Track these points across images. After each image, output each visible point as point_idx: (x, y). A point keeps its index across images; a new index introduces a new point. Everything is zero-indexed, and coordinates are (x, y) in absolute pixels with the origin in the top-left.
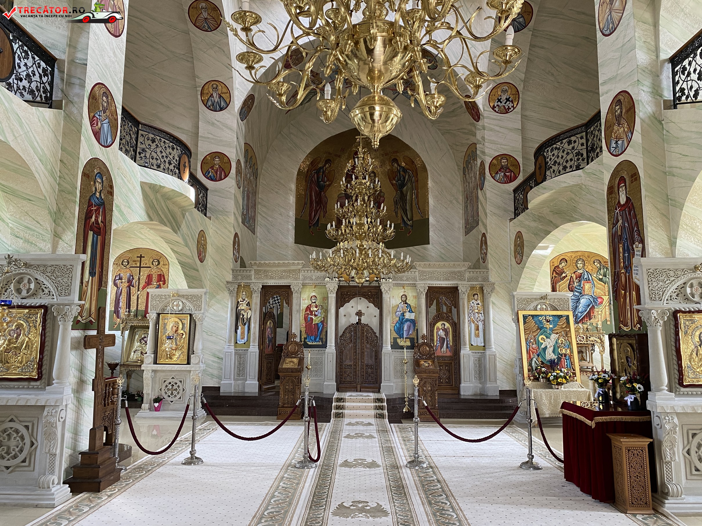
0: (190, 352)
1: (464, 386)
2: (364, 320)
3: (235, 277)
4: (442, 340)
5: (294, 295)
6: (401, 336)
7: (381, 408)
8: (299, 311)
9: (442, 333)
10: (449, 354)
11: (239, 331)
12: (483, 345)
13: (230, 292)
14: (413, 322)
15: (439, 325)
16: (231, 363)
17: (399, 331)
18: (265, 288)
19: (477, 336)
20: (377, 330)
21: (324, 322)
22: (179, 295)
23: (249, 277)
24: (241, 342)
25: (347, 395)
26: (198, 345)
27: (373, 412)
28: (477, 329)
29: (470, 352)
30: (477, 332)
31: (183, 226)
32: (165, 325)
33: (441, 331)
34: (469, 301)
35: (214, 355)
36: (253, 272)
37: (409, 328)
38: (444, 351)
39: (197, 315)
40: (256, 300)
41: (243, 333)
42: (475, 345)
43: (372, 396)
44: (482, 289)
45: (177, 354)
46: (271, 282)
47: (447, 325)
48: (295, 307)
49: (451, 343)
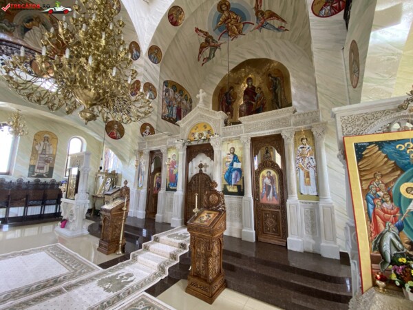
2: (204, 171)
3: (139, 147)
4: (268, 188)
5: (163, 156)
6: (230, 183)
8: (165, 166)
9: (267, 181)
10: (276, 202)
11: (140, 179)
12: (316, 194)
14: (240, 171)
15: (264, 172)
17: (228, 178)
18: (151, 152)
19: (308, 184)
24: (140, 186)
28: (308, 176)
29: (298, 202)
30: (307, 179)
33: (267, 179)
34: (296, 146)
37: (236, 176)
41: (141, 181)
42: (305, 193)
46: (154, 148)
47: (273, 173)
48: (163, 163)
49: (277, 191)
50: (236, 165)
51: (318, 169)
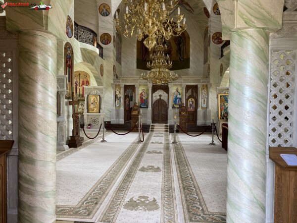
0: (100, 109)
1: (198, 121)
2: (162, 98)
3: (114, 82)
4: (191, 105)
5: (136, 89)
6: (176, 104)
7: (167, 128)
8: (138, 95)
9: (191, 103)
10: (193, 110)
11: (117, 102)
12: (206, 107)
13: (113, 87)
14: (180, 99)
15: (190, 100)
16: (114, 113)
17: (175, 102)
18: (125, 86)
19: (204, 103)
20: (167, 102)
21: (147, 99)
22: (95, 89)
23: (119, 82)
24: (117, 106)
25: (155, 124)
26: (102, 106)
27: (164, 130)
28: (204, 101)
29: (201, 110)
31: (95, 63)
32: (90, 99)
34: (202, 90)
35: (108, 110)
36: (121, 80)
37: (179, 101)
38: (192, 109)
39: (102, 96)
40: (122, 90)
41: (118, 102)
42: (203, 107)
43: (164, 125)
44: (207, 86)
45: (95, 109)
46: (128, 84)
47: (193, 100)
48: (136, 93)
49: (194, 106)
50: (178, 96)
51: (208, 99)
